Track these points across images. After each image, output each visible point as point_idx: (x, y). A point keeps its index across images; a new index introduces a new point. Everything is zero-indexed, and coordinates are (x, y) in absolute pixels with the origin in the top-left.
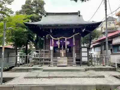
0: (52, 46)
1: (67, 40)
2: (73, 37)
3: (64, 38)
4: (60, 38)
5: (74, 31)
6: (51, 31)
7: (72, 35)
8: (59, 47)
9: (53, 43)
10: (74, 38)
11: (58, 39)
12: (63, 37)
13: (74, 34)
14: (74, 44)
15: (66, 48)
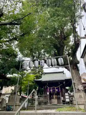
0: (48, 92)
1: (56, 89)
5: (59, 83)
6: (47, 84)
8: (52, 93)
9: (49, 90)
10: (60, 88)
11: (51, 88)
12: (54, 87)
13: (60, 85)
14: (60, 91)
15: (56, 93)
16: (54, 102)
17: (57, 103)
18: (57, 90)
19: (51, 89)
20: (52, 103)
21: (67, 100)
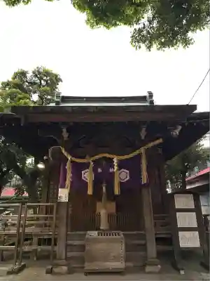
0: (63, 187)
1: (122, 165)
2: (139, 156)
3: (111, 156)
4: (97, 157)
5: (143, 134)
6: (65, 135)
7: (139, 148)
8: (90, 192)
9: (69, 175)
12: (108, 155)
13: (144, 143)
14: (144, 180)
15: (117, 191)
16: (106, 259)
17: (119, 265)
18: (124, 175)
19: (86, 166)
20: (89, 266)
21: (190, 240)
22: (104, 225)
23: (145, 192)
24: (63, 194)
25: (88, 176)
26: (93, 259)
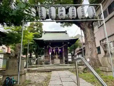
2: (62, 47)
5: (63, 43)
6: (50, 44)
8: (55, 53)
9: (51, 50)
11: (54, 48)
12: (57, 47)
13: (63, 45)
14: (63, 51)
15: (59, 53)
16: (57, 62)
17: (59, 63)
18: (60, 50)
20: (54, 63)
21: (70, 60)
22: (57, 58)
23: (63, 53)
24: (50, 53)
25: (54, 50)
26: (55, 62)
